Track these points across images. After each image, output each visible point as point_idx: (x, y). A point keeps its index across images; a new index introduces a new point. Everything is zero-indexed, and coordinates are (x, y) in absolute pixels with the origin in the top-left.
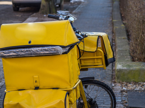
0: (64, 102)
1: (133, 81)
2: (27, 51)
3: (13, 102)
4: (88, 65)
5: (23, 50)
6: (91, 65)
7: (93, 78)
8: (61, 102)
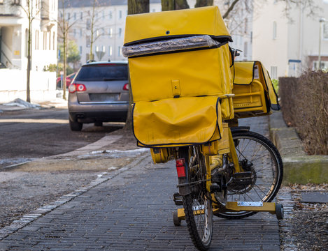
0: (215, 108)
1: (311, 183)
2: (164, 44)
3: (147, 112)
4: (240, 107)
5: (159, 43)
6: (244, 106)
7: (249, 128)
8: (211, 107)
